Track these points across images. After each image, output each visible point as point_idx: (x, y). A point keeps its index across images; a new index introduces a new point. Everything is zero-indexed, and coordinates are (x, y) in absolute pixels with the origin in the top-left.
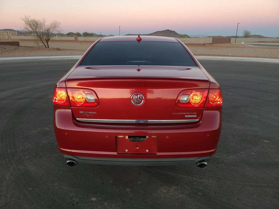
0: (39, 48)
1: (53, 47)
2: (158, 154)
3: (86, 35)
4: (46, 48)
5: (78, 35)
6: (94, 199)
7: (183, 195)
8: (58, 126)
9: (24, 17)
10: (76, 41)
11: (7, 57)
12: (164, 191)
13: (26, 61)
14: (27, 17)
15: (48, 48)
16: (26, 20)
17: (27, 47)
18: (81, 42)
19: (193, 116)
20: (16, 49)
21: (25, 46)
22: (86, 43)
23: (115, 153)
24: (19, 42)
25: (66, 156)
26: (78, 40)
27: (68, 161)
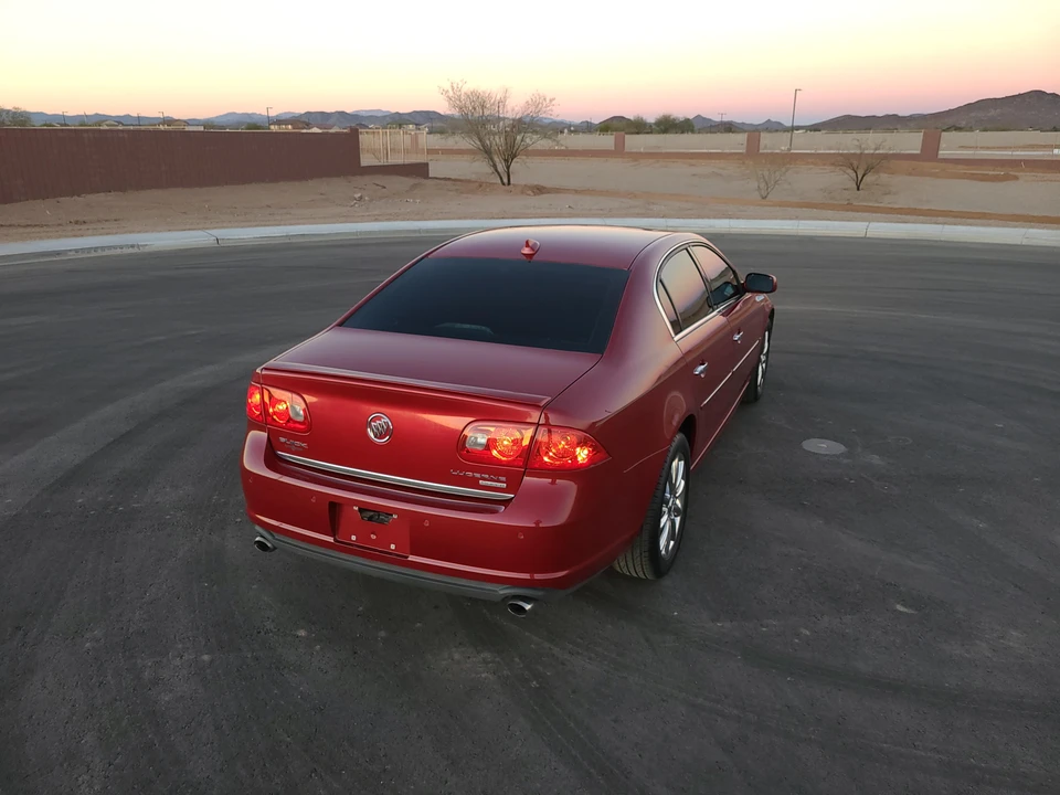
0: (479, 186)
1: (524, 183)
2: (412, 558)
3: (667, 125)
4: (504, 184)
5: (638, 127)
6: (302, 633)
7: (490, 676)
8: (247, 465)
9: (447, 86)
10: (619, 151)
11: (376, 220)
12: (457, 656)
13: (418, 235)
14: (455, 86)
15: (509, 184)
16: (451, 94)
17: (449, 179)
18: (637, 156)
19: (499, 485)
20: (414, 186)
21: (445, 179)
22: (651, 161)
23: (331, 540)
24: (427, 164)
25: (258, 528)
26: (627, 150)
27: (257, 539)
